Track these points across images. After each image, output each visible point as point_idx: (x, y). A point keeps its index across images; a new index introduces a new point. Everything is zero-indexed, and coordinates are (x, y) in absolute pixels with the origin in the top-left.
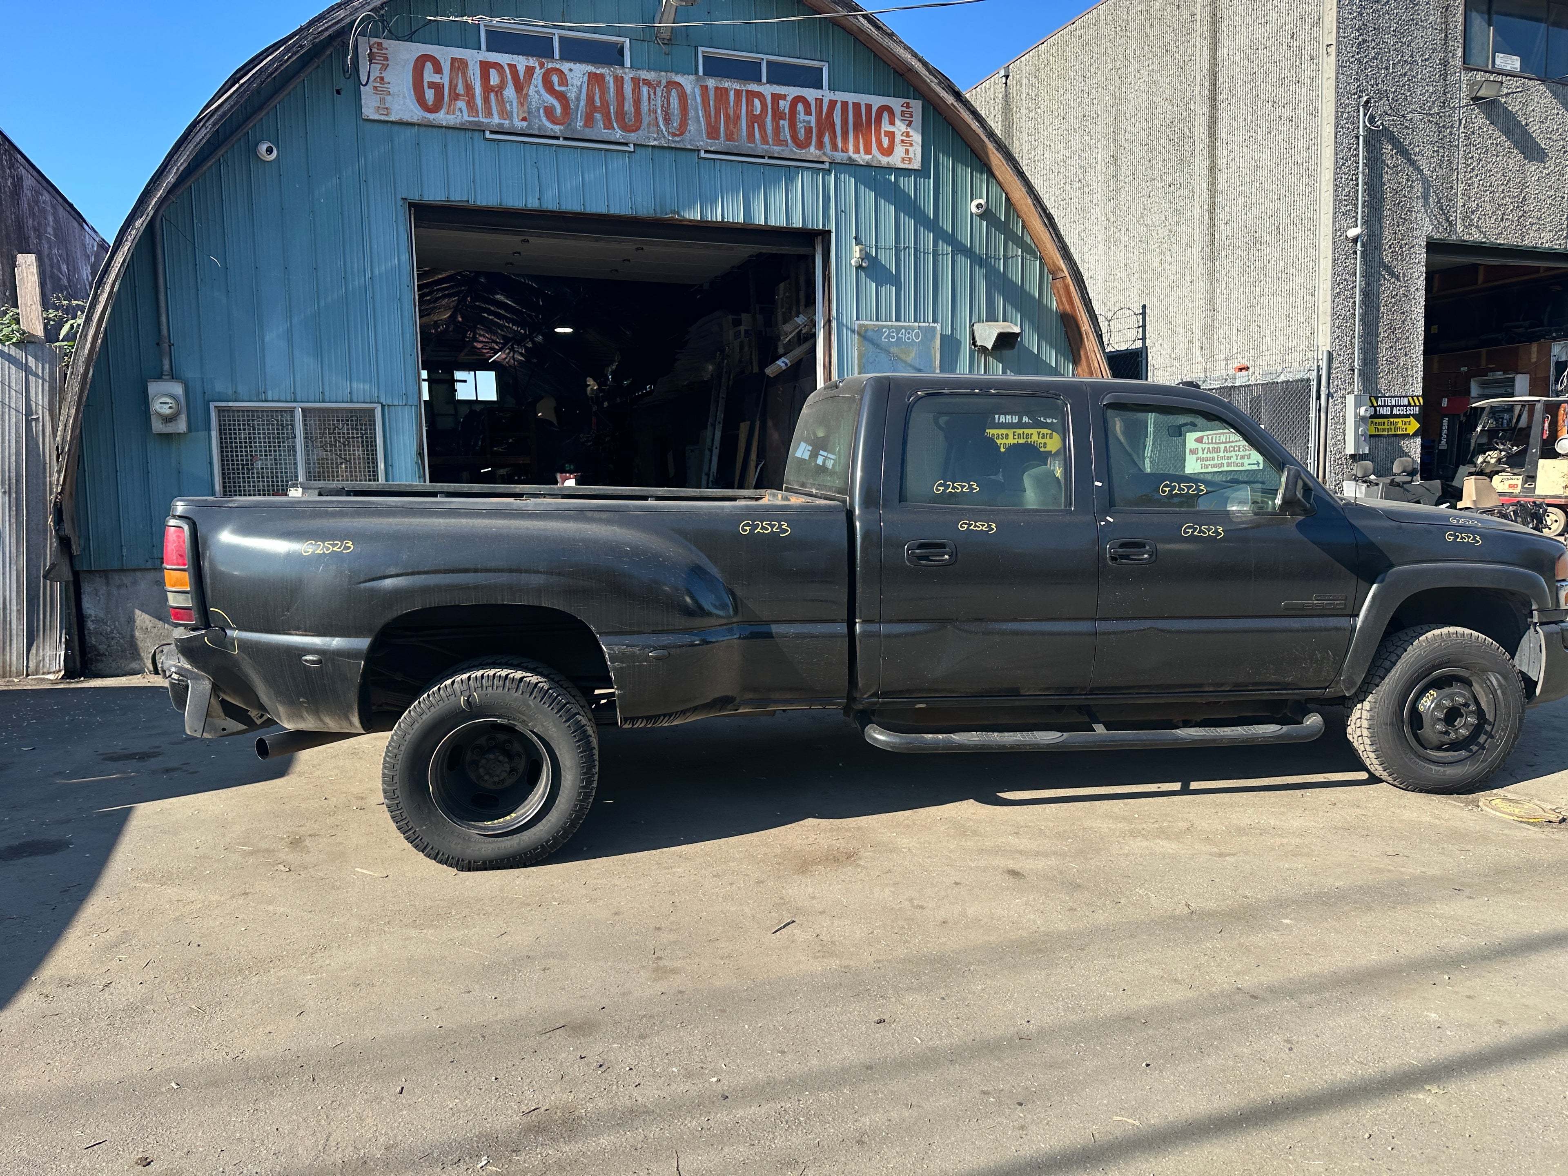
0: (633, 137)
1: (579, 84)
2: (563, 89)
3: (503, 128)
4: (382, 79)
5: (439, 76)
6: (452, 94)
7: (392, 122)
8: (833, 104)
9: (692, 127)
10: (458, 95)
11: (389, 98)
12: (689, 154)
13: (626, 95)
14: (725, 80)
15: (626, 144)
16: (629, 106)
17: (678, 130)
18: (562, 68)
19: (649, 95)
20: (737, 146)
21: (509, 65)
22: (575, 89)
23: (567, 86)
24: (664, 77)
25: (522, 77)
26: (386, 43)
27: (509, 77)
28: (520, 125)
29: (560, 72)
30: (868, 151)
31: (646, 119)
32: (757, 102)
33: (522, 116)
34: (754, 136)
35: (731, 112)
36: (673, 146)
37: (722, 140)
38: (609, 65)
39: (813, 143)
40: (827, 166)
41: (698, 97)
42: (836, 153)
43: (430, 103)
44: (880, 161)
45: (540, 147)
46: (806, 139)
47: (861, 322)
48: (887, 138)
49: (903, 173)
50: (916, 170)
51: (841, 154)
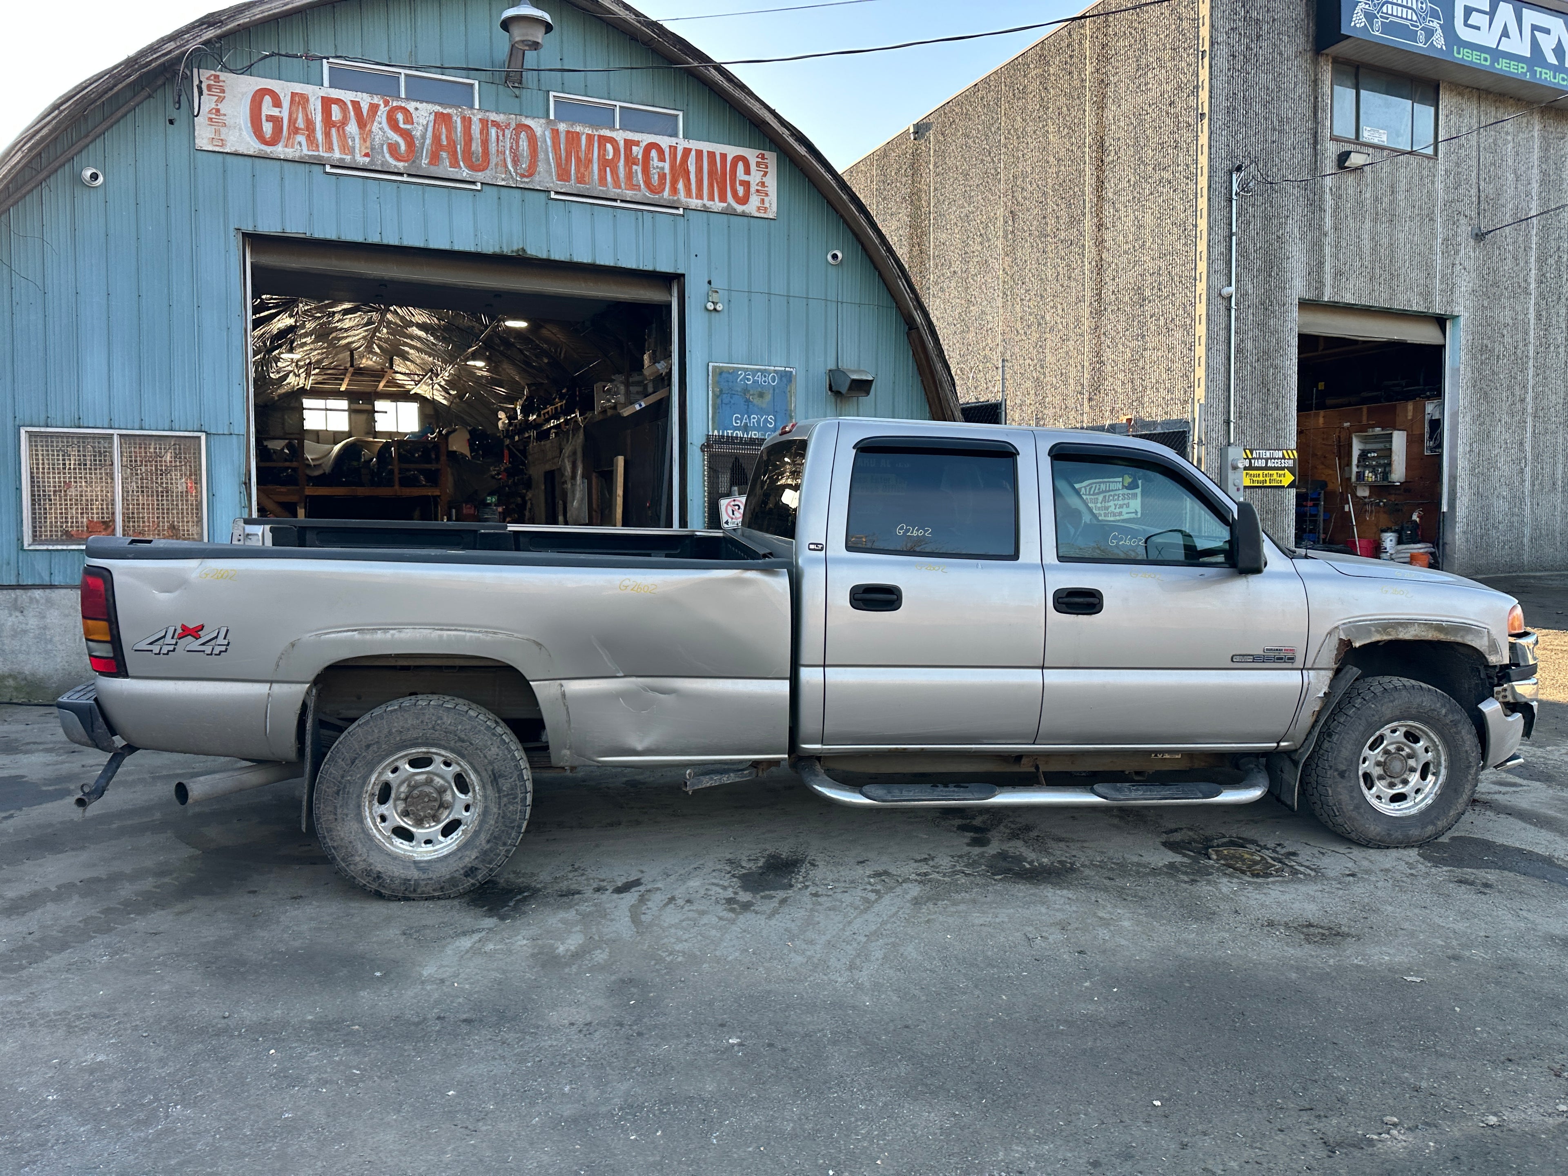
0: (480, 176)
1: (425, 123)
2: (408, 127)
3: (344, 162)
4: (218, 111)
5: (278, 110)
6: (292, 127)
7: (227, 153)
8: (687, 152)
9: (541, 167)
10: (298, 129)
11: (224, 130)
12: (539, 195)
13: (474, 136)
14: (577, 124)
15: (474, 183)
16: (476, 146)
17: (527, 171)
18: (408, 107)
19: (498, 136)
20: (588, 189)
21: (352, 101)
22: (421, 128)
23: (413, 124)
24: (513, 120)
25: (365, 114)
26: (223, 76)
27: (352, 113)
28: (362, 159)
29: (405, 110)
30: (723, 199)
31: (494, 160)
32: (609, 147)
33: (364, 151)
34: (606, 180)
35: (582, 155)
36: (519, 185)
37: (573, 182)
38: (457, 106)
39: (667, 189)
40: (681, 211)
41: (548, 140)
42: (690, 200)
43: (268, 135)
44: (734, 209)
45: (383, 183)
46: (659, 184)
47: (715, 364)
48: (742, 187)
49: (756, 221)
50: (772, 219)
51: (695, 200)
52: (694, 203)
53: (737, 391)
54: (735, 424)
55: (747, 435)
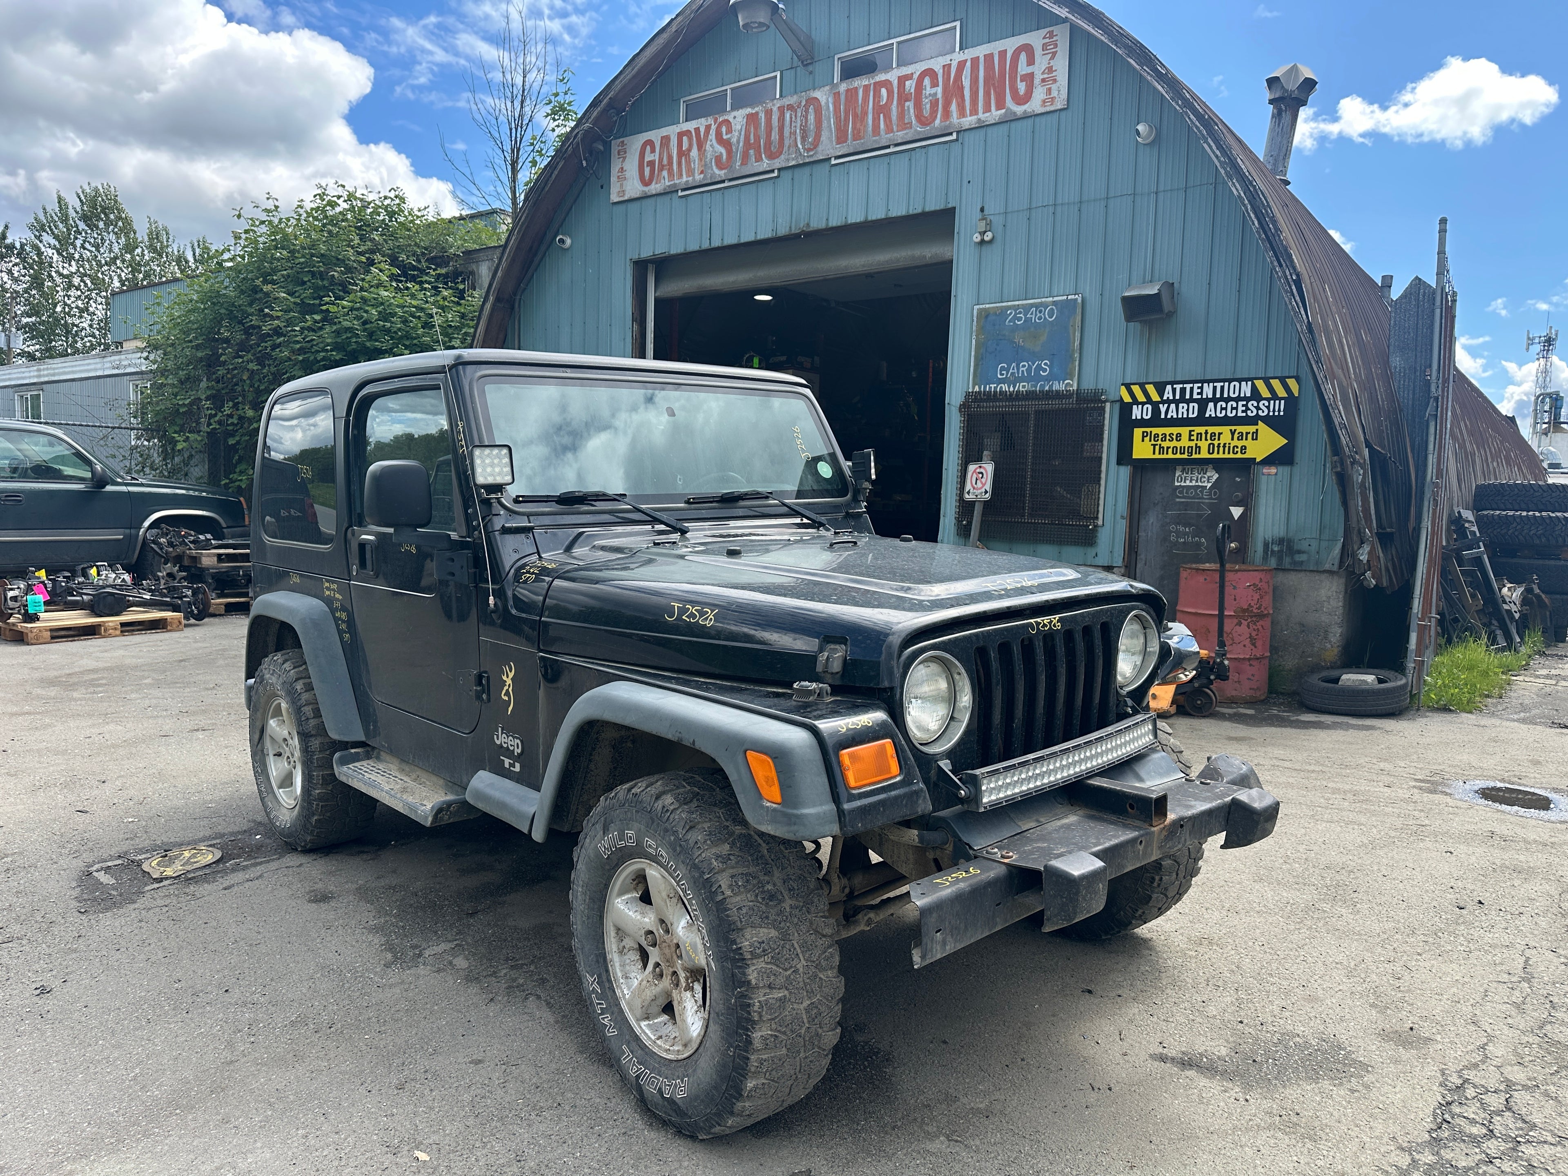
0: (777, 163)
1: (740, 128)
2: (729, 136)
3: (689, 184)
4: (622, 168)
5: (653, 154)
6: (660, 166)
7: (628, 200)
9: (824, 138)
10: (663, 166)
12: (822, 165)
13: (773, 126)
14: (855, 79)
15: (772, 171)
16: (775, 136)
17: (813, 144)
18: (730, 118)
19: (791, 118)
20: (862, 144)
21: (695, 129)
22: (737, 134)
23: (732, 132)
24: (804, 97)
25: (702, 136)
26: (626, 140)
27: (695, 139)
28: (699, 177)
29: (727, 122)
30: (1000, 105)
31: (787, 142)
32: (884, 91)
33: (700, 170)
34: (879, 127)
35: (859, 110)
36: (807, 161)
37: (849, 141)
38: (761, 103)
39: (939, 116)
40: (955, 135)
41: (831, 106)
42: (964, 119)
43: (647, 178)
44: (1015, 113)
45: (713, 194)
46: (931, 114)
47: (981, 306)
48: (1024, 83)
49: (1043, 119)
50: (1061, 110)
51: (969, 118)
52: (969, 121)
53: (1004, 335)
54: (999, 376)
55: (1014, 388)
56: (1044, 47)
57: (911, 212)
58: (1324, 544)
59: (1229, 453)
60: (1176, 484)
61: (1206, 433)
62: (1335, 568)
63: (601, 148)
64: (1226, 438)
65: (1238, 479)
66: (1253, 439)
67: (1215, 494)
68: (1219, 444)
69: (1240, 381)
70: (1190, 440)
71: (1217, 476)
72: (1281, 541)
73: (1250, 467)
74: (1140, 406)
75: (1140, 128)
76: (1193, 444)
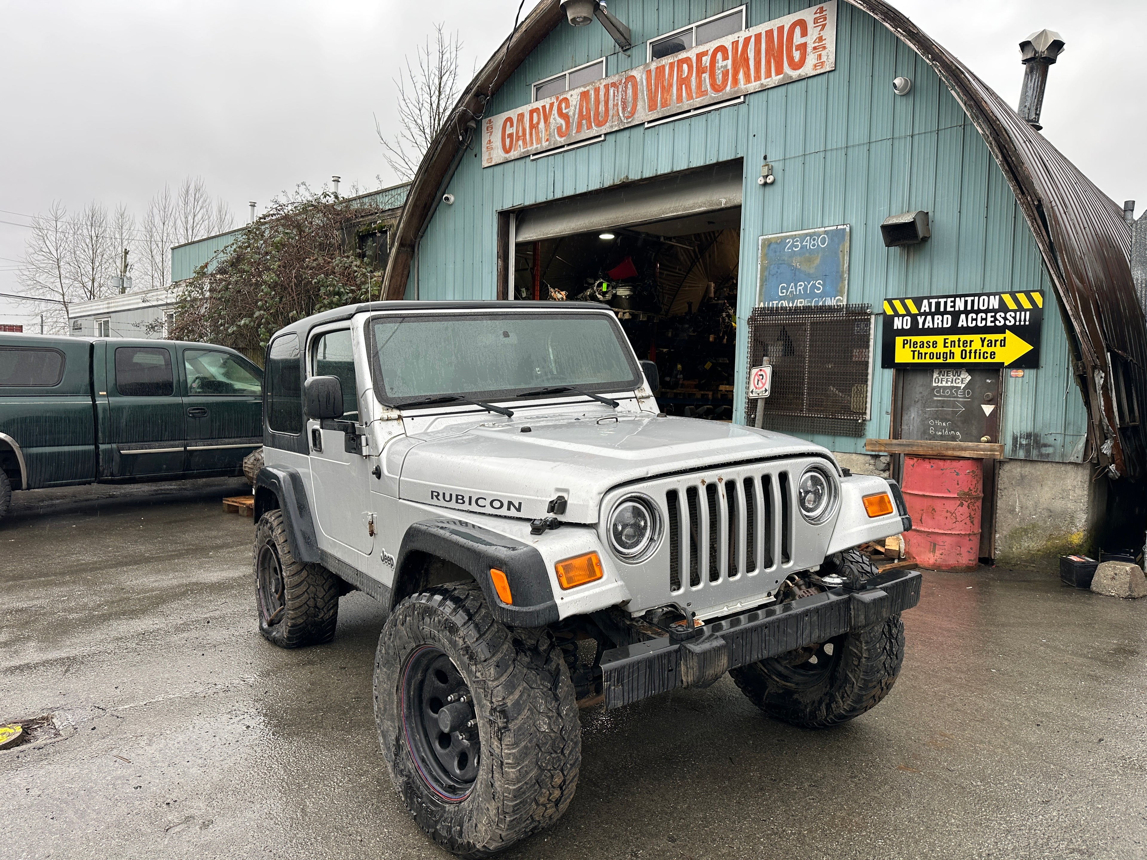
0: (603, 129)
1: (575, 103)
3: (538, 150)
4: (490, 141)
5: (512, 128)
6: (517, 137)
7: (495, 165)
9: (639, 107)
10: (519, 137)
11: (492, 152)
12: (638, 129)
13: (601, 100)
14: (663, 58)
15: (600, 136)
16: (602, 108)
17: (631, 113)
18: (568, 96)
19: (614, 93)
20: (669, 110)
21: (542, 107)
22: (572, 108)
23: (569, 107)
24: (624, 76)
25: (548, 112)
27: (542, 115)
28: (545, 145)
29: (566, 99)
30: (779, 71)
31: (611, 113)
32: (685, 67)
33: (547, 139)
34: (682, 96)
35: (666, 83)
36: (627, 126)
37: (658, 108)
38: (591, 83)
39: (729, 84)
41: (644, 81)
42: (750, 85)
43: (508, 147)
44: (791, 77)
45: (556, 156)
46: (723, 82)
47: (765, 237)
48: (799, 52)
49: (815, 79)
50: (829, 72)
51: (754, 84)
52: (754, 86)
53: (784, 260)
54: (780, 294)
55: (793, 304)
56: (816, 21)
57: (708, 163)
58: (1068, 439)
59: (980, 358)
60: (934, 385)
61: (959, 340)
62: (1080, 461)
63: (474, 125)
64: (977, 345)
65: (989, 381)
66: (1001, 346)
67: (968, 393)
68: (971, 350)
69: (988, 295)
70: (945, 347)
71: (969, 378)
72: (1029, 436)
73: (999, 370)
74: (901, 318)
75: (897, 81)
76: (947, 350)
